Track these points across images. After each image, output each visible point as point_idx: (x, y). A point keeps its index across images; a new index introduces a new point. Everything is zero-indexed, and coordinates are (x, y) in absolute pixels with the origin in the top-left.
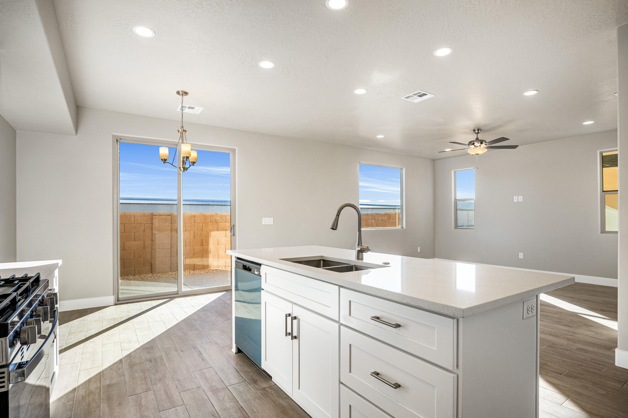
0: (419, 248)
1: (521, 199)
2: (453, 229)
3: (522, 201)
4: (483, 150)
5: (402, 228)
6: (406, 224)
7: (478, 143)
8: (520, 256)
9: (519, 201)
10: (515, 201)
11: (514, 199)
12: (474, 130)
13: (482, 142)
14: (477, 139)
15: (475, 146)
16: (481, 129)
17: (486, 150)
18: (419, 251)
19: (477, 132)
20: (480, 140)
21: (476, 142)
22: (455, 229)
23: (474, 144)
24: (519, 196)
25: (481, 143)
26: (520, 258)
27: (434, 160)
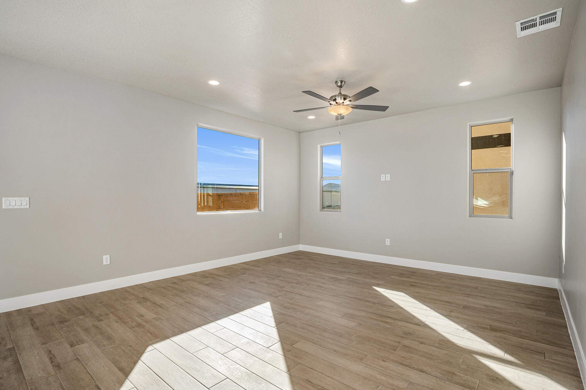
0: (281, 234)
1: (388, 177)
2: (318, 211)
3: (389, 180)
4: (347, 109)
5: (260, 211)
6: (264, 205)
7: (341, 98)
8: (386, 242)
9: (387, 180)
10: (382, 180)
11: (382, 178)
12: (336, 82)
13: (345, 97)
14: (340, 93)
15: (337, 103)
16: (345, 82)
17: (351, 110)
18: (280, 237)
19: (339, 84)
20: (344, 95)
21: (338, 98)
22: (321, 211)
23: (335, 100)
24: (386, 175)
25: (345, 99)
26: (386, 244)
27: (299, 133)
